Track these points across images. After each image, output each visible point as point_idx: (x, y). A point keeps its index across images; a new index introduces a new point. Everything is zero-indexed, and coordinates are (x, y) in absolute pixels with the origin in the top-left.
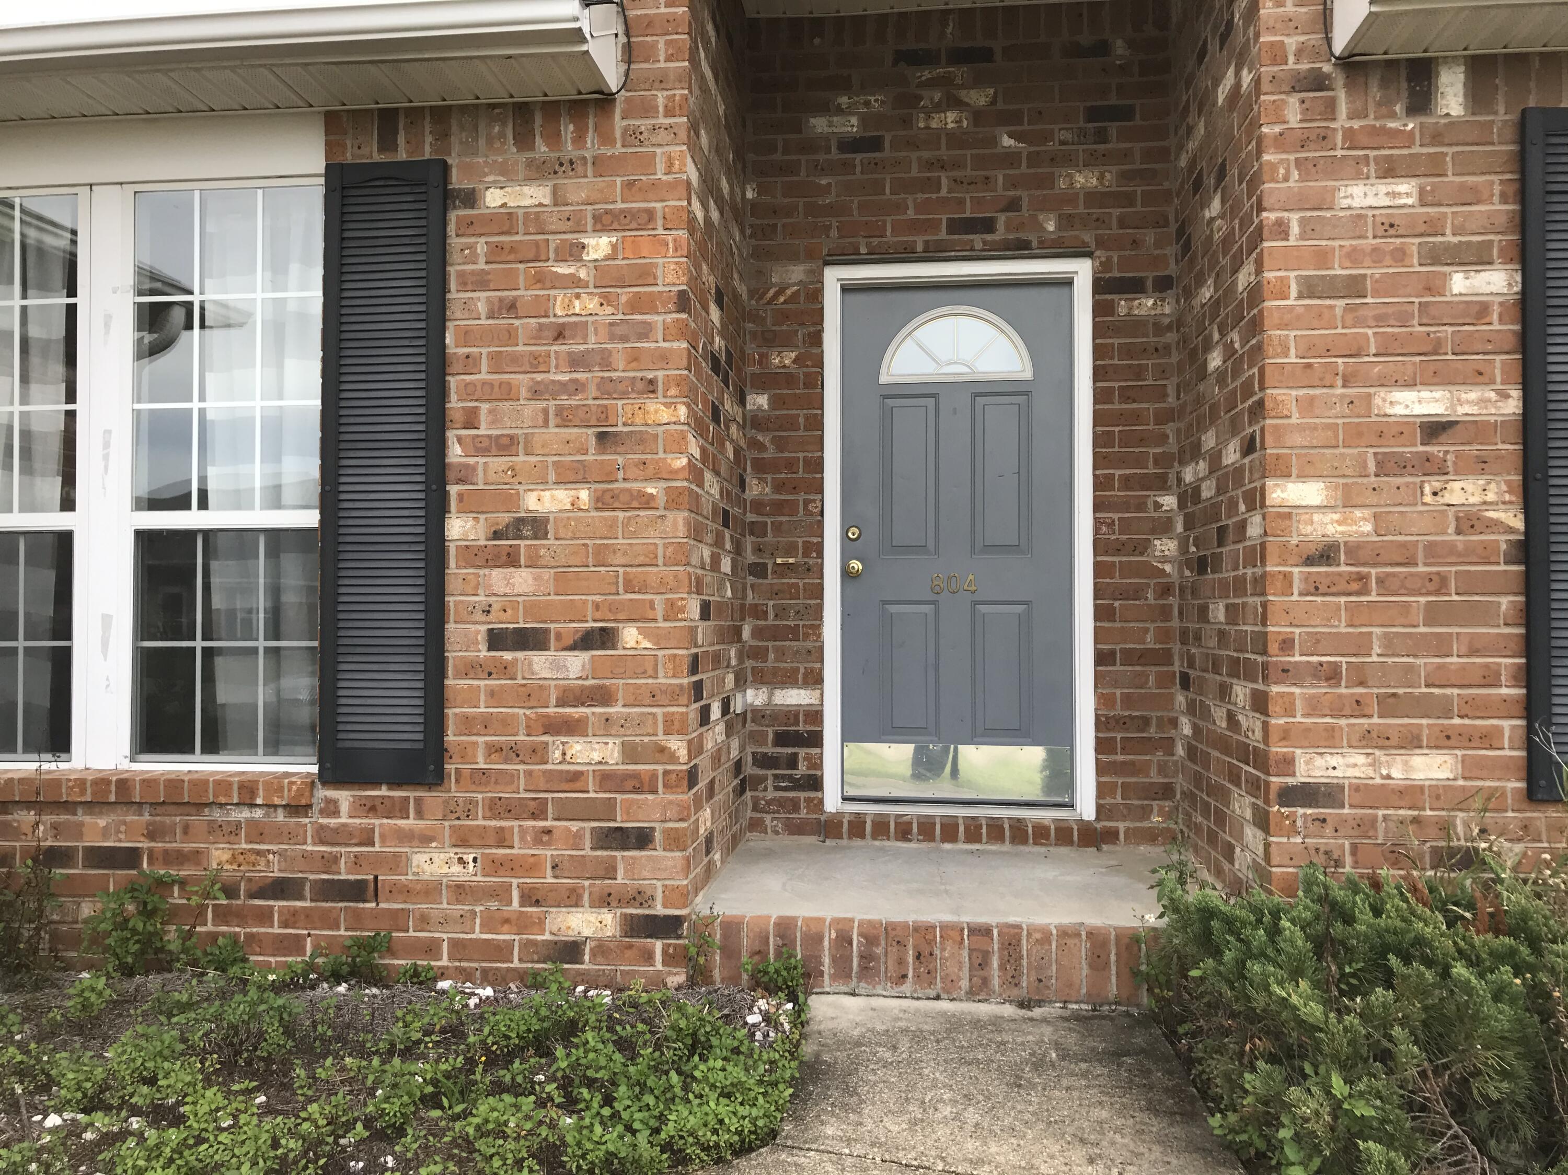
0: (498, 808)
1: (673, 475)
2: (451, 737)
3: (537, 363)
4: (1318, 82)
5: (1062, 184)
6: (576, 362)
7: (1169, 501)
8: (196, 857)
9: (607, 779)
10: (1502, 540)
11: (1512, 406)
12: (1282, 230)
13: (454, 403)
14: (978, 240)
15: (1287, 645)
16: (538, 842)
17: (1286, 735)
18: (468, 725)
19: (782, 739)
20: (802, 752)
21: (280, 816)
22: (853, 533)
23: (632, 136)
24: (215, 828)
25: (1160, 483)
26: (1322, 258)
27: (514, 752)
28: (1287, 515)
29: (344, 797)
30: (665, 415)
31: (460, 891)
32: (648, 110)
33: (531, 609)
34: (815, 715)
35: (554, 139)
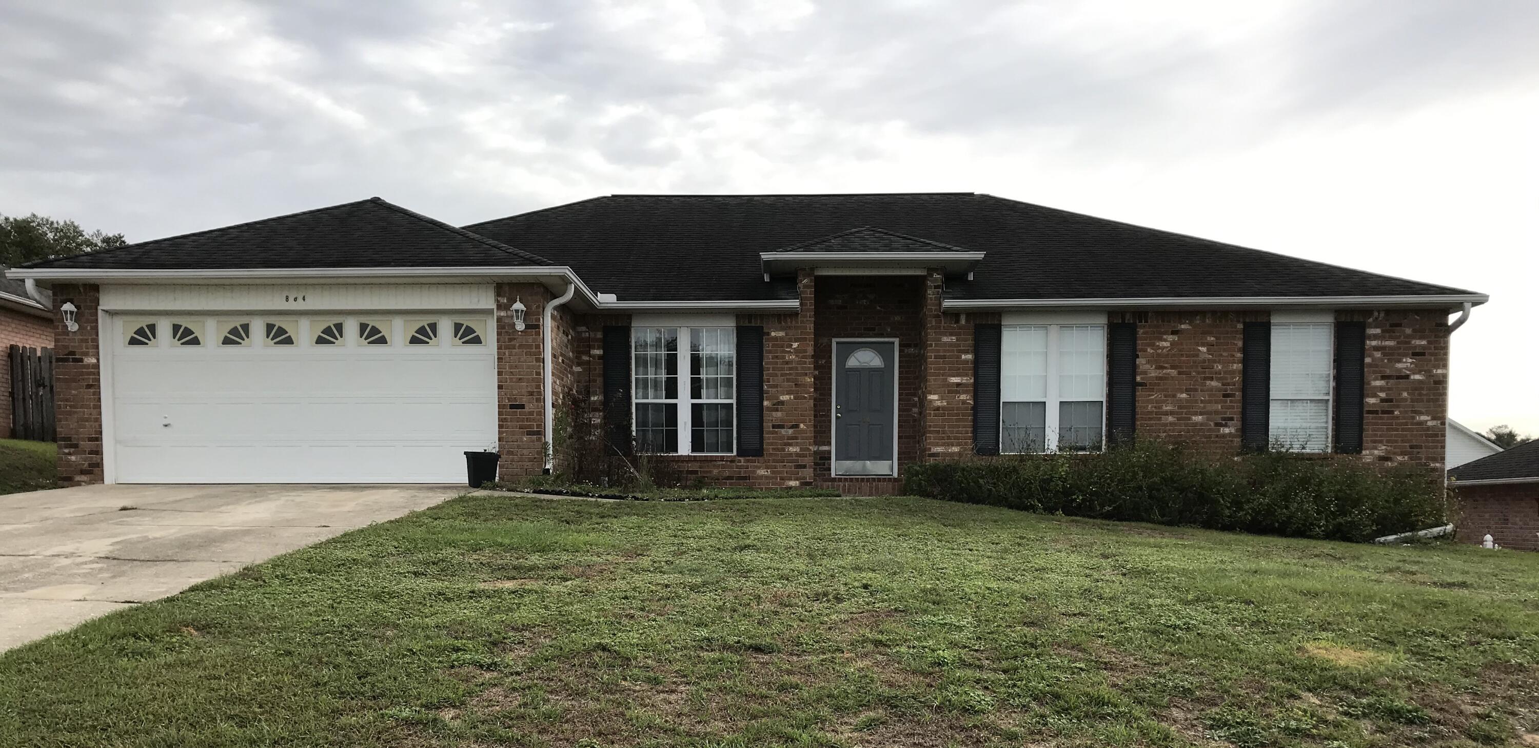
0: (774, 461)
1: (811, 393)
2: (765, 446)
3: (783, 369)
4: (938, 316)
5: (892, 319)
6: (790, 369)
7: (916, 399)
8: (710, 472)
9: (797, 455)
10: (970, 406)
11: (972, 381)
12: (931, 345)
13: (765, 377)
14: (871, 333)
15: (930, 426)
16: (783, 468)
17: (929, 444)
18: (769, 444)
19: (821, 458)
20: (826, 462)
21: (729, 463)
22: (839, 407)
23: (802, 322)
24: (714, 466)
25: (915, 395)
26: (938, 351)
27: (778, 449)
28: (931, 401)
29: (742, 459)
30: (809, 380)
31: (767, 477)
32: (805, 316)
33: (781, 420)
34: (829, 452)
35: (786, 322)
